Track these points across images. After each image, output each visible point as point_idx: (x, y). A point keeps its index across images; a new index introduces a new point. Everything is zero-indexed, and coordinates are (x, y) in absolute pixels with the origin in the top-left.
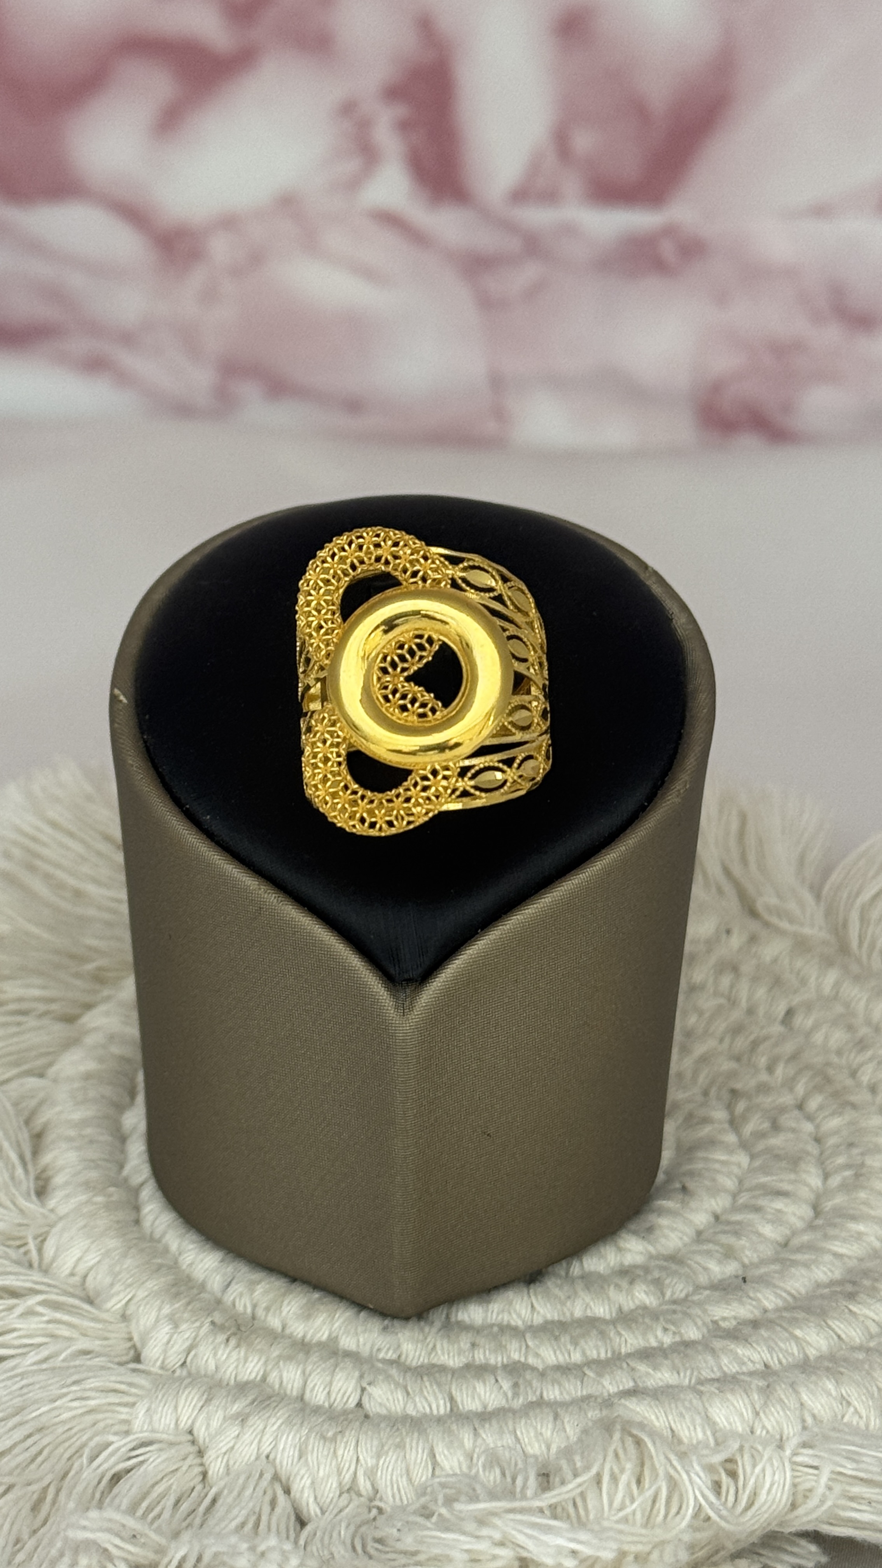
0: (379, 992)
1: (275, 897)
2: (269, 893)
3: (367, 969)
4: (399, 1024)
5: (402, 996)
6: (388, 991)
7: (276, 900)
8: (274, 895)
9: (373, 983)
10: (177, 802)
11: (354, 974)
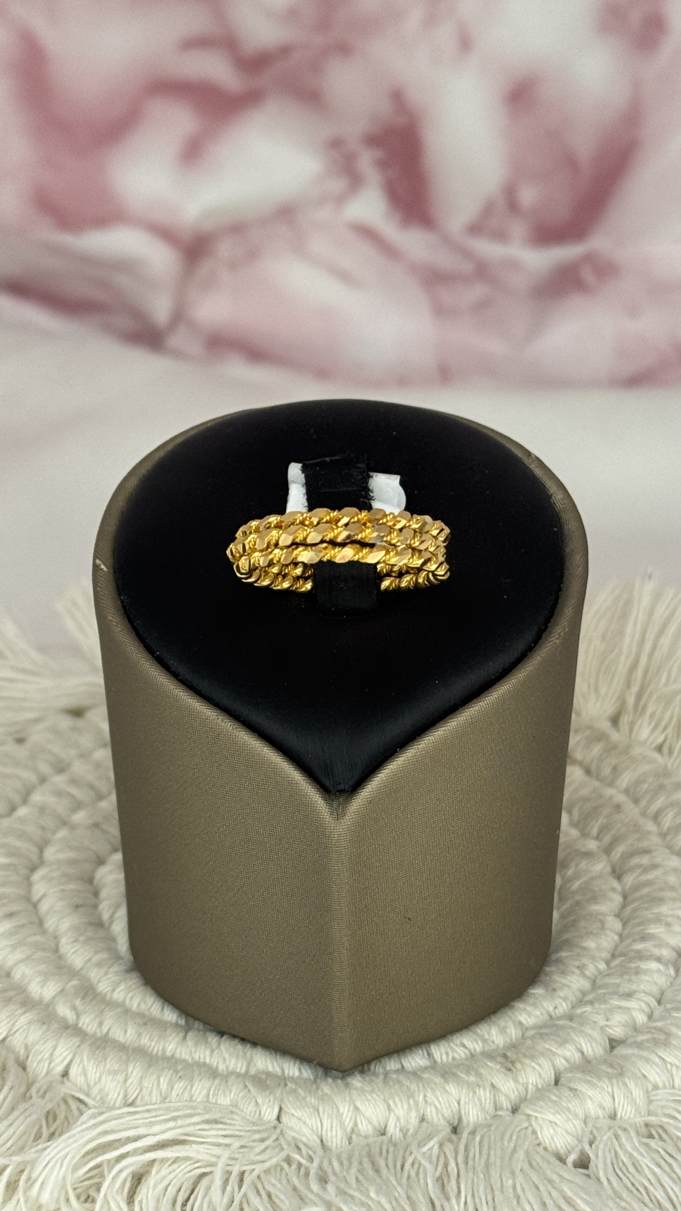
0: (317, 801)
1: (230, 725)
2: (226, 722)
3: (307, 783)
4: (334, 827)
5: (335, 804)
6: (324, 800)
9: (312, 794)
10: (149, 649)
11: (296, 786)
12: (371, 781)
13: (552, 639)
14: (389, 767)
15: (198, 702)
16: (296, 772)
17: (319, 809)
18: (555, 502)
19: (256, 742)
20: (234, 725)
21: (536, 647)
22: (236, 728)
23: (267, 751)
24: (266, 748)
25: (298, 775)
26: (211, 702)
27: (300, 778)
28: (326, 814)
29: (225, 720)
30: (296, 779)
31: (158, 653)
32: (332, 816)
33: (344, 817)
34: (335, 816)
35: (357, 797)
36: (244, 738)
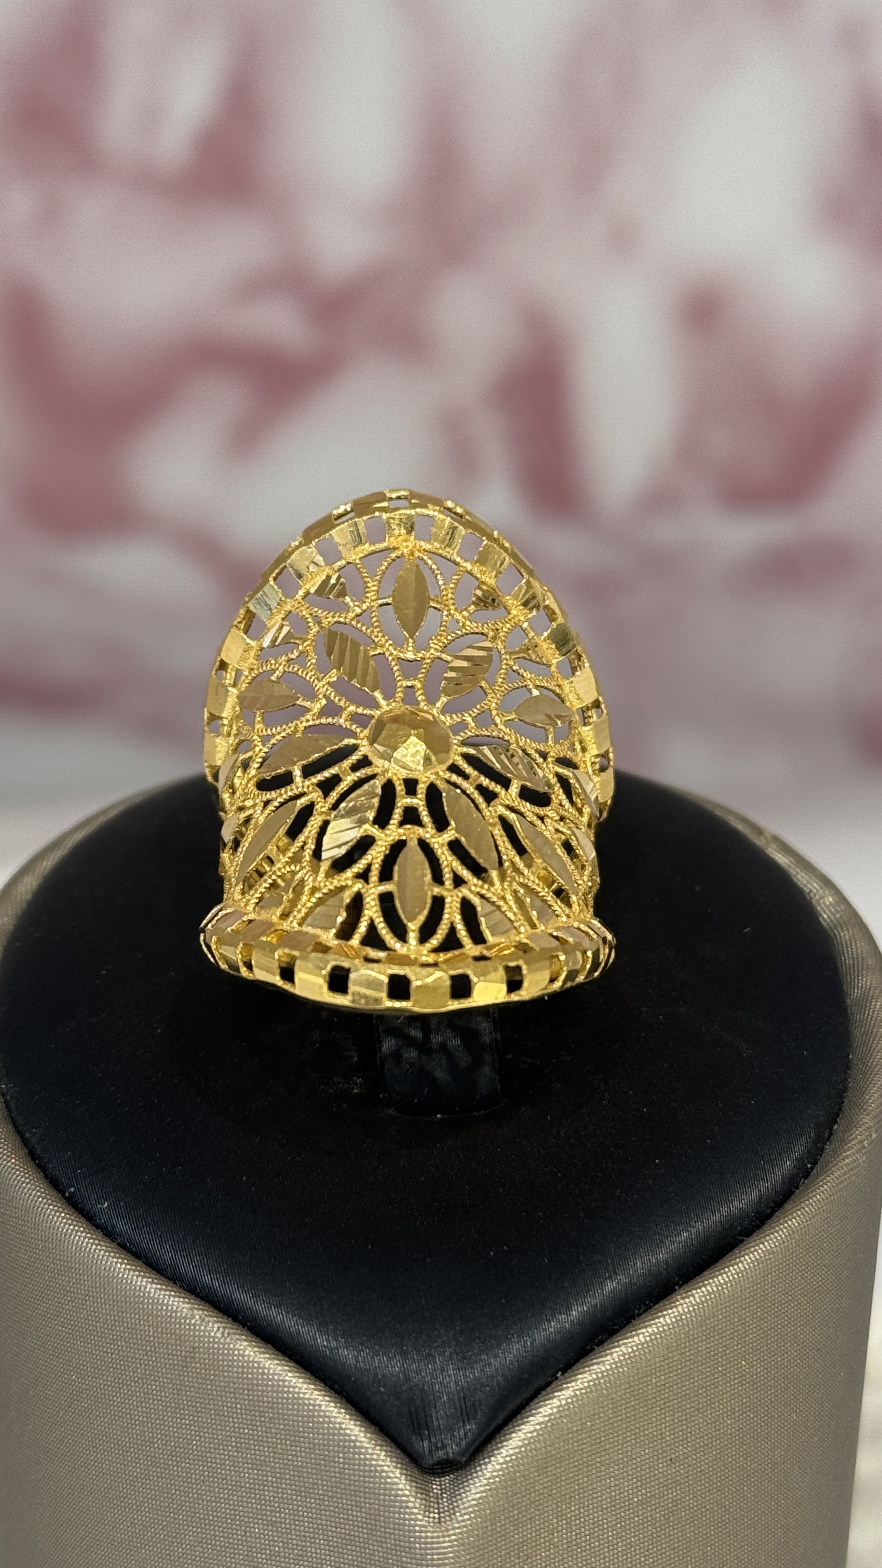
12: (506, 1440)
13: (848, 1153)
14: (541, 1410)
15: (152, 1283)
16: (352, 1422)
17: (402, 1501)
18: (819, 908)
19: (269, 1362)
20: (224, 1328)
21: (815, 1170)
22: (229, 1334)
23: (294, 1380)
24: (290, 1374)
25: (357, 1429)
26: (178, 1283)
27: (362, 1435)
28: (416, 1511)
29: (207, 1319)
30: (353, 1438)
31: (72, 1189)
32: (427, 1513)
33: (453, 1516)
34: (434, 1513)
35: (480, 1473)
36: (247, 1353)
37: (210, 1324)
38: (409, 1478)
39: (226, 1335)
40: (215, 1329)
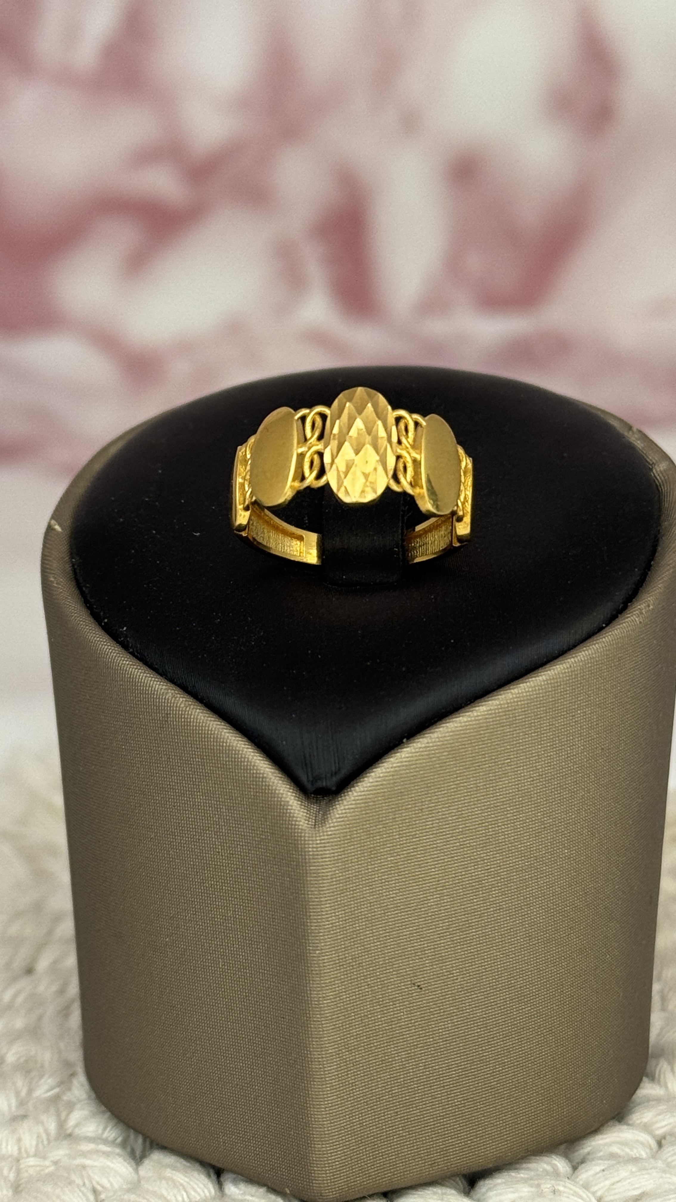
0: (288, 802)
1: (182, 702)
2: (177, 697)
3: (276, 776)
4: (309, 837)
5: (315, 808)
6: (298, 801)
7: (182, 705)
8: (181, 699)
9: (281, 791)
10: (97, 617)
11: (262, 782)
12: (364, 778)
14: (388, 760)
17: (290, 813)
21: (608, 627)
22: (189, 704)
24: (225, 731)
28: (299, 819)
29: (176, 695)
30: (262, 772)
31: (106, 620)
32: (307, 822)
33: (323, 824)
34: (312, 822)
35: (343, 798)
36: (199, 717)
37: (178, 699)
38: (297, 798)
39: (187, 705)
40: (180, 702)
